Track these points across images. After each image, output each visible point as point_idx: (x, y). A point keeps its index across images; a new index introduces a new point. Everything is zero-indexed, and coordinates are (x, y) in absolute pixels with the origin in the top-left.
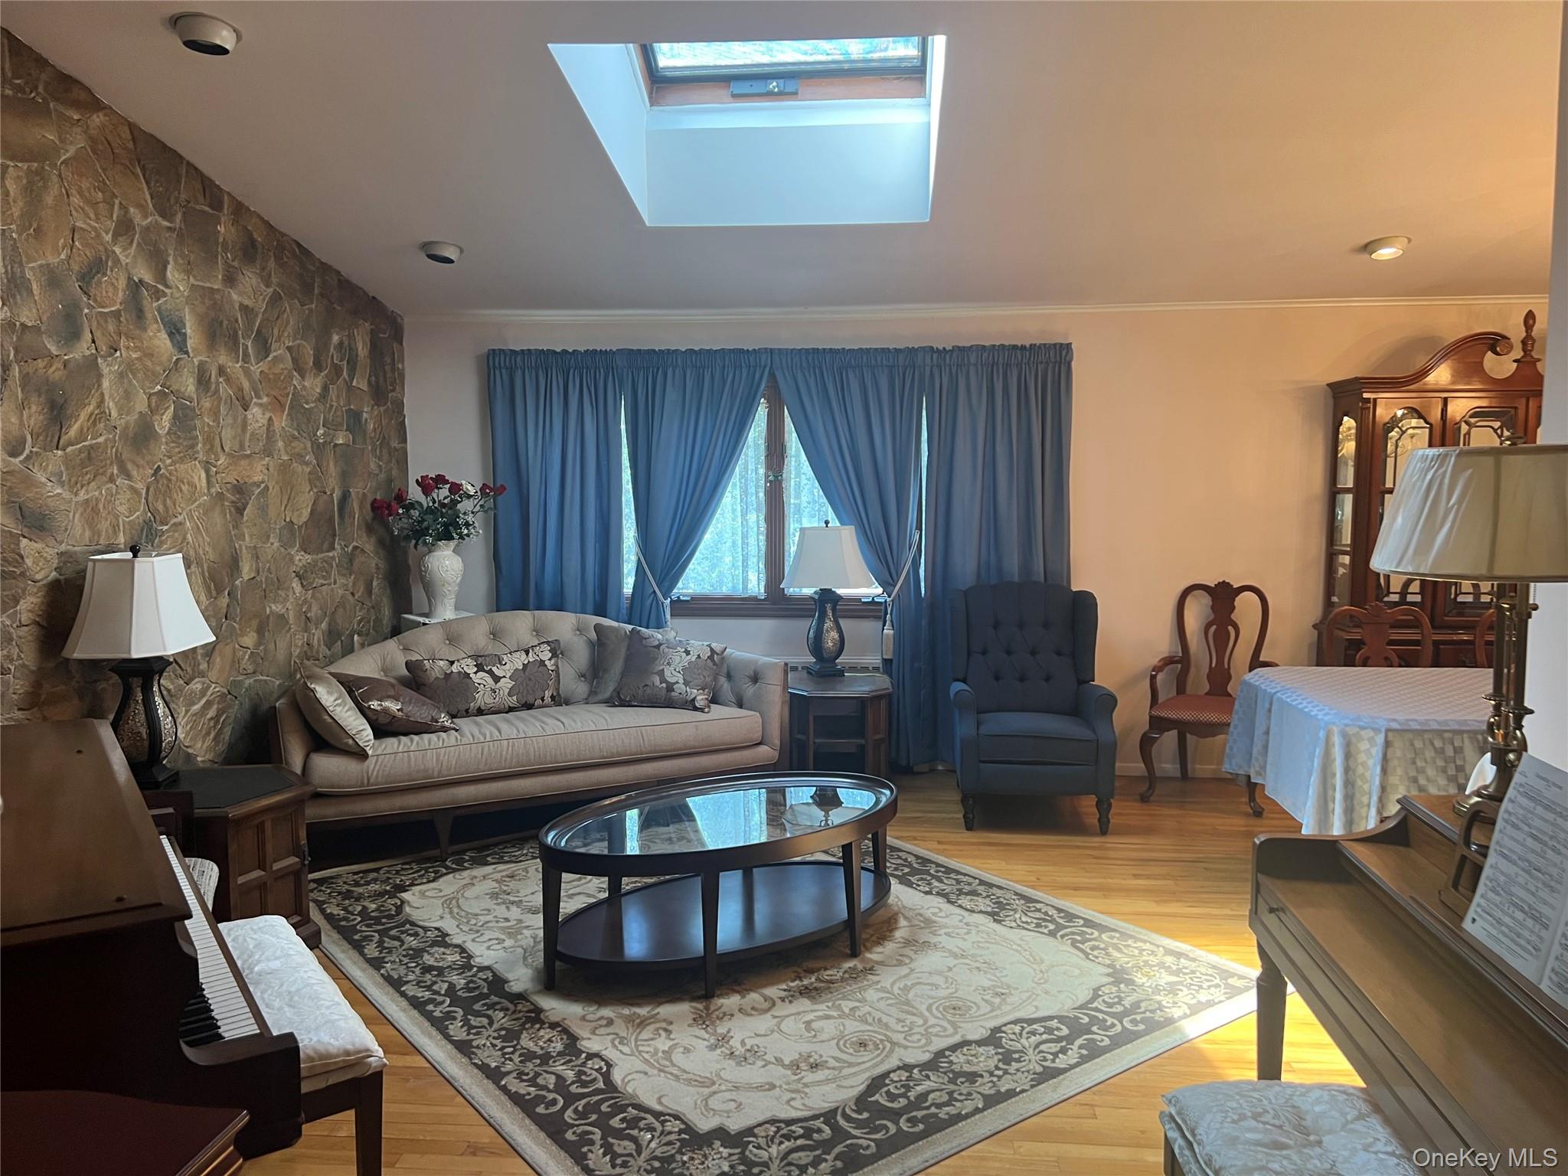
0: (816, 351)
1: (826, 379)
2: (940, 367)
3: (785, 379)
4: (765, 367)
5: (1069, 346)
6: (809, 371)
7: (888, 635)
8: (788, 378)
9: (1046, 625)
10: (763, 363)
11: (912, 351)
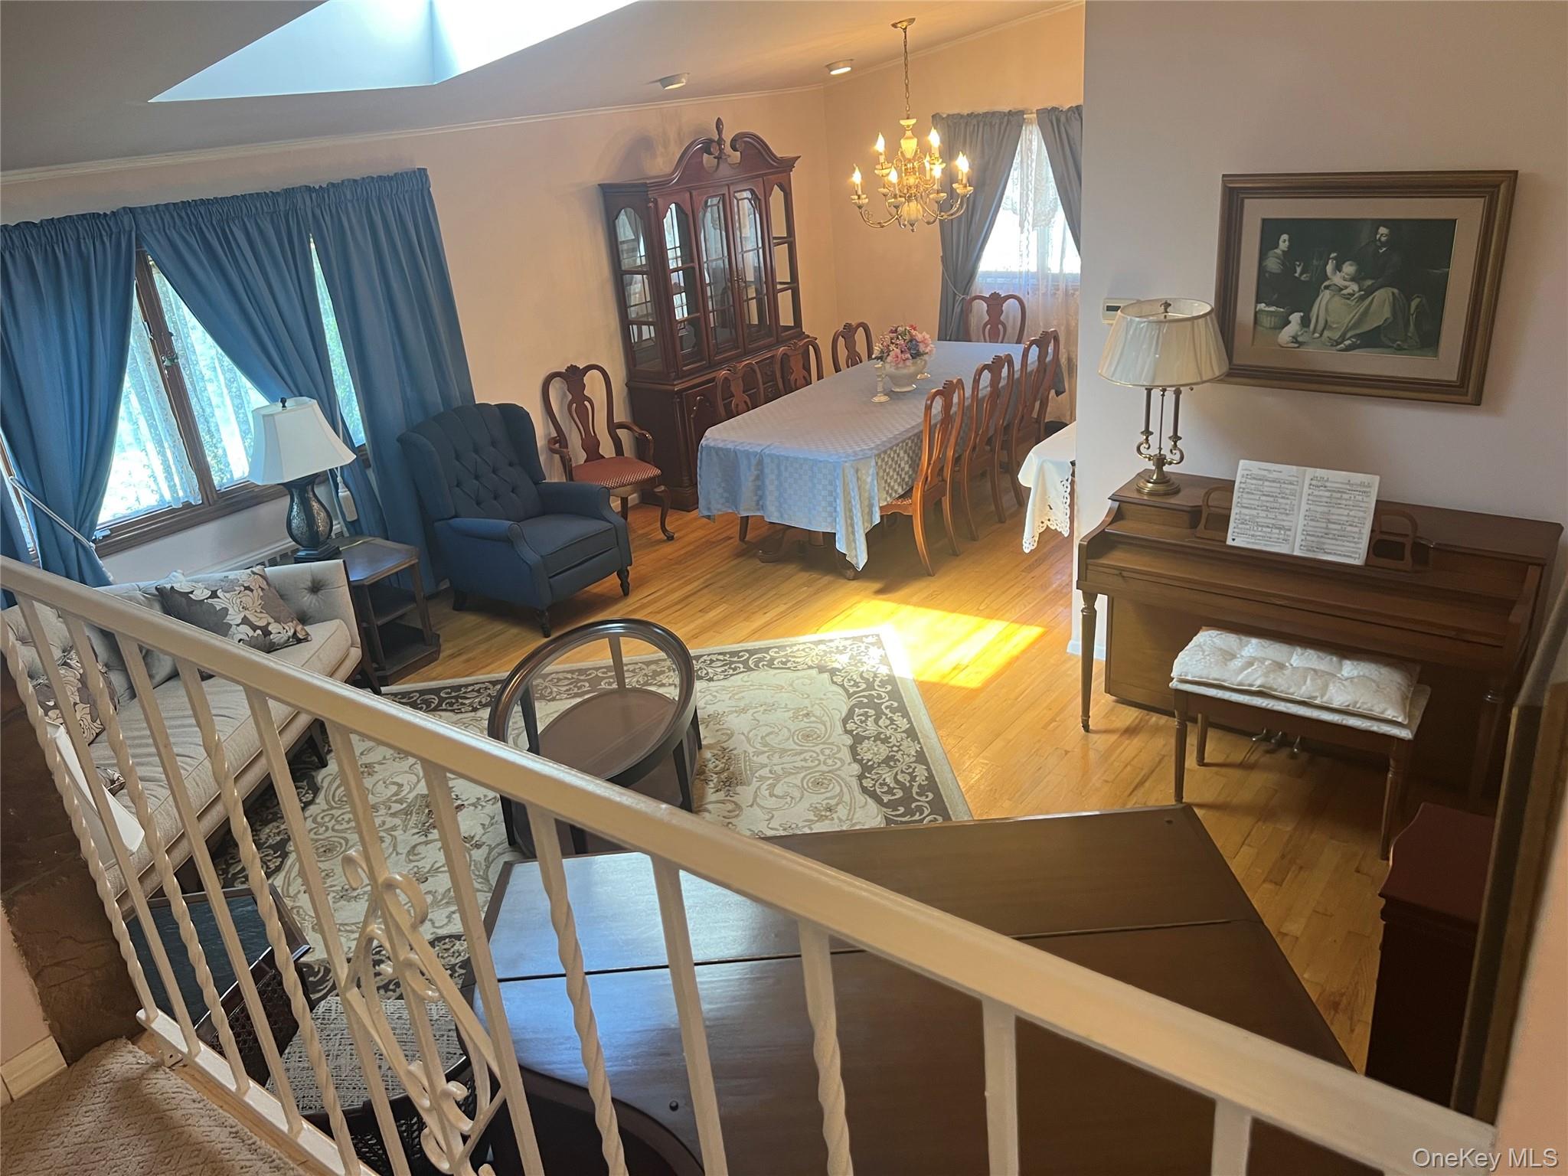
0: (185, 204)
1: (208, 235)
2: (319, 205)
3: (158, 241)
4: (131, 231)
5: (423, 172)
6: (185, 228)
7: (345, 498)
8: (162, 241)
9: (494, 444)
10: (127, 229)
11: (289, 192)
